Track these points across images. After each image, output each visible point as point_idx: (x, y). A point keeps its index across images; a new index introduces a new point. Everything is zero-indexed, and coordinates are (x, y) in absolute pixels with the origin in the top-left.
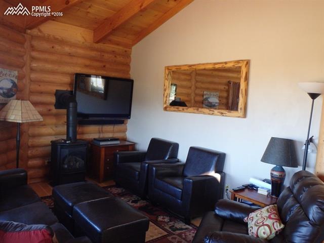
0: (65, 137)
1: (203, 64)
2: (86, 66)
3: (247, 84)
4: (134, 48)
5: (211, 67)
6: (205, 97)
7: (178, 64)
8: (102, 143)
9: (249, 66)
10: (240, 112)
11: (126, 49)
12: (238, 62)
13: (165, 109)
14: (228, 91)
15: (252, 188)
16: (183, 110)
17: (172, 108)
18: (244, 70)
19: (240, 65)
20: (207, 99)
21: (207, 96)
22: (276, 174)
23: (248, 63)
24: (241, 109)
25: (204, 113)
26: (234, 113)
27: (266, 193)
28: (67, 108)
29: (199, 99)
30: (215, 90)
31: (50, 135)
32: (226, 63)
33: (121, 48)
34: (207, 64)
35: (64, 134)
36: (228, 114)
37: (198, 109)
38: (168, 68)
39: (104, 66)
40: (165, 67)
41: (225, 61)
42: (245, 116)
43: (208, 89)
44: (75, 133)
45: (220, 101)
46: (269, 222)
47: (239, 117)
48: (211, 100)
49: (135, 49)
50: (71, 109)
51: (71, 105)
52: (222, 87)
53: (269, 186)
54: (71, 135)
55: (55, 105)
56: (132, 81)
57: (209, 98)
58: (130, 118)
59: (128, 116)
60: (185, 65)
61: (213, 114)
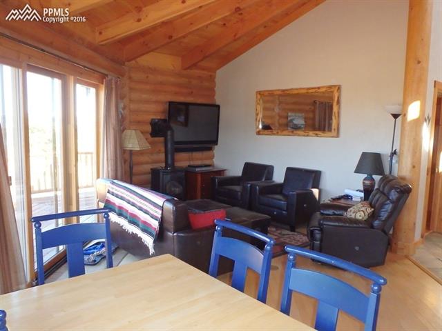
0: (164, 165)
1: (297, 89)
2: (176, 93)
3: (339, 108)
4: (218, 71)
5: (304, 91)
6: (289, 119)
7: (270, 89)
8: (197, 169)
9: (340, 92)
10: (333, 133)
11: (210, 73)
12: (330, 87)
13: (259, 133)
14: (314, 112)
15: (347, 197)
16: (278, 133)
17: (266, 132)
18: (336, 95)
19: (332, 90)
20: (291, 121)
21: (291, 118)
22: (368, 182)
23: (339, 88)
24: (334, 129)
25: (299, 135)
26: (328, 134)
27: (360, 200)
28: (165, 136)
29: (284, 121)
30: (300, 111)
31: (147, 163)
32: (319, 88)
33: (205, 72)
34: (301, 89)
35: (162, 162)
36: (323, 135)
37: (293, 132)
38: (259, 93)
39: (192, 92)
40: (257, 92)
41: (318, 86)
42: (338, 136)
43: (293, 111)
44: (173, 160)
45: (306, 122)
46: (363, 209)
47: (332, 137)
48: (295, 122)
49: (220, 74)
50: (169, 137)
51: (169, 133)
52: (307, 108)
53: (362, 195)
54: (169, 162)
55: (151, 134)
56: (218, 107)
57: (293, 119)
58: (217, 144)
59: (216, 142)
60: (279, 90)
61: (308, 136)
